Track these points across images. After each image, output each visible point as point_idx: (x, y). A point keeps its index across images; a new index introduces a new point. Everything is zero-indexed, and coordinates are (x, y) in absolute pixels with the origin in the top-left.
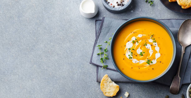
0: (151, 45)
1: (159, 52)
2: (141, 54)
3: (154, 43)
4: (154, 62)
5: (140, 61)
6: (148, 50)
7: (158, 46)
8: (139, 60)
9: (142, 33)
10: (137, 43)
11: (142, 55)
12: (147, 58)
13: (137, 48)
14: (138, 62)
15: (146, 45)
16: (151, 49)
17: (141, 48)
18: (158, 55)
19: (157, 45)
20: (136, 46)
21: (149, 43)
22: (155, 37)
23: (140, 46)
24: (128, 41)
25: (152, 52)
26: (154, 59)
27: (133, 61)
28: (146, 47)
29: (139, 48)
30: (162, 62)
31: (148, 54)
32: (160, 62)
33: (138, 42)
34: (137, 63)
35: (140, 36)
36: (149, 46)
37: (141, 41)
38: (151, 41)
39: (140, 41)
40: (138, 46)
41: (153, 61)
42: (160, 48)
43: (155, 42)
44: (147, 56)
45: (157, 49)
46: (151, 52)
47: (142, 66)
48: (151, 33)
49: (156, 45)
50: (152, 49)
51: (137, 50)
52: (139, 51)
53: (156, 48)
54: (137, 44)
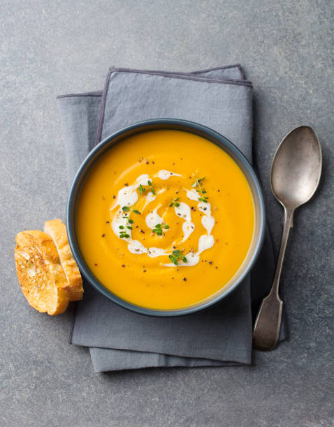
0: (192, 208)
1: (212, 233)
2: (158, 230)
3: (203, 205)
4: (193, 259)
5: (151, 249)
6: (179, 222)
7: (212, 214)
8: (147, 246)
9: (172, 167)
10: (150, 194)
11: (160, 234)
12: (174, 244)
13: (149, 211)
14: (145, 250)
15: (178, 205)
16: (188, 219)
17: (159, 213)
18: (206, 242)
19: (208, 212)
20: (146, 204)
21: (188, 201)
22: (206, 186)
23: (160, 206)
24: (127, 185)
25: (191, 231)
26: (194, 250)
27: (130, 247)
28: (177, 210)
29: (155, 211)
30: (215, 265)
31: (179, 233)
32: (211, 263)
33: (154, 194)
34: (140, 253)
35: (163, 175)
36: (184, 209)
37: (164, 190)
38: (193, 195)
39: (161, 191)
40: (153, 204)
41: (189, 256)
42: (216, 223)
43: (205, 201)
44: (173, 238)
45: (208, 222)
46: (187, 229)
47: (155, 264)
48: (198, 173)
49: (205, 209)
50: (192, 221)
51: (149, 217)
52: (153, 220)
53: (204, 217)
54: (150, 197)
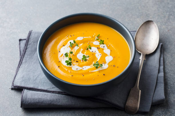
0: (98, 48)
1: (111, 55)
2: (85, 58)
3: (102, 45)
4: (106, 66)
5: (84, 67)
6: (93, 54)
7: (108, 48)
8: (81, 66)
9: (83, 35)
11: (86, 60)
13: (77, 53)
14: (81, 68)
16: (97, 52)
17: (83, 52)
18: (109, 59)
19: (106, 47)
20: (75, 50)
21: (95, 46)
23: (82, 50)
25: (100, 56)
26: (105, 63)
27: (73, 69)
28: (91, 50)
29: (80, 52)
30: (117, 66)
31: (95, 58)
32: (114, 66)
33: (78, 46)
34: (79, 70)
35: (80, 39)
36: (94, 49)
37: (82, 44)
38: (96, 43)
40: (78, 50)
42: (111, 51)
44: (93, 60)
45: (107, 51)
46: (98, 56)
47: (87, 72)
48: (96, 34)
49: (104, 47)
50: (99, 52)
51: (78, 55)
52: (80, 56)
54: (76, 48)
